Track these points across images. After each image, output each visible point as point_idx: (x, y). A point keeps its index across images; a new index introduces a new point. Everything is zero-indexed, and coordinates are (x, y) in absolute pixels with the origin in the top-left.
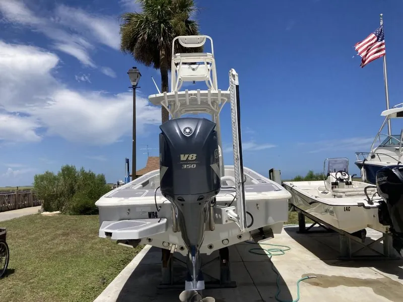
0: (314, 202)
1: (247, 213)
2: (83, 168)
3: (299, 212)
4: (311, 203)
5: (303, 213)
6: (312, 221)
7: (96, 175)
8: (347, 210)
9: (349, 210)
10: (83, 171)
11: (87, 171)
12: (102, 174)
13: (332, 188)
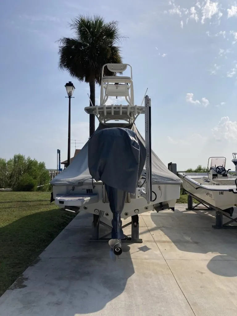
0: (199, 188)
1: (153, 192)
2: (29, 157)
3: (188, 194)
4: (197, 189)
5: (191, 195)
6: (197, 202)
7: (39, 163)
8: (221, 194)
9: (223, 194)
10: (29, 159)
11: (32, 159)
12: (43, 162)
13: (213, 178)
